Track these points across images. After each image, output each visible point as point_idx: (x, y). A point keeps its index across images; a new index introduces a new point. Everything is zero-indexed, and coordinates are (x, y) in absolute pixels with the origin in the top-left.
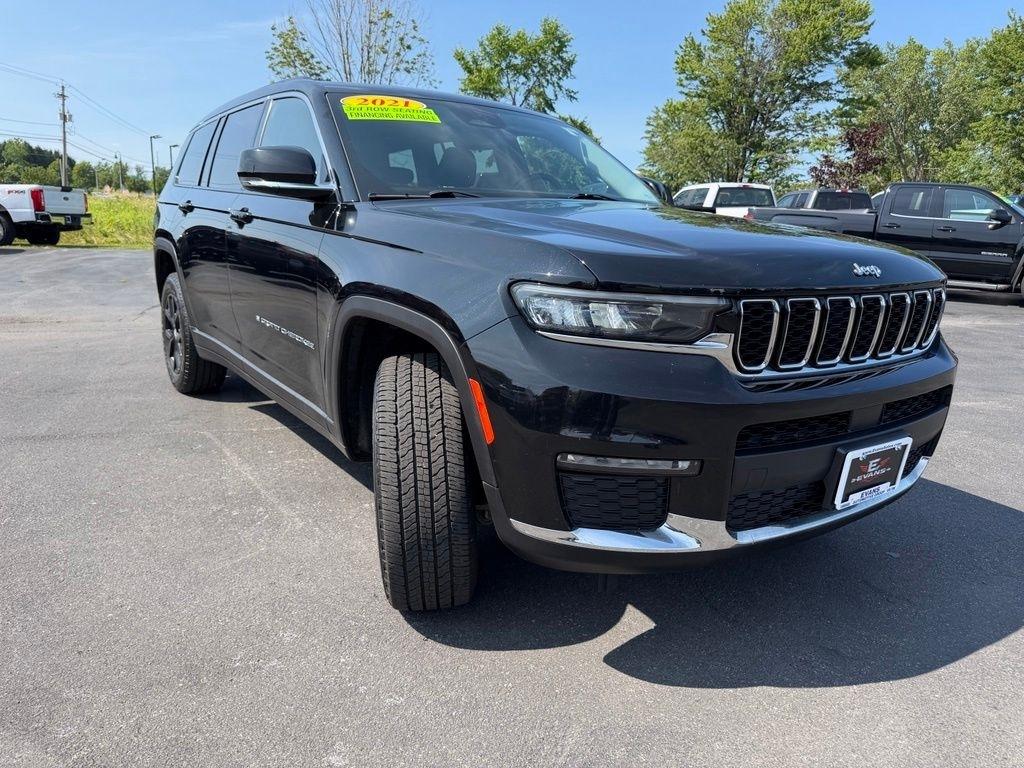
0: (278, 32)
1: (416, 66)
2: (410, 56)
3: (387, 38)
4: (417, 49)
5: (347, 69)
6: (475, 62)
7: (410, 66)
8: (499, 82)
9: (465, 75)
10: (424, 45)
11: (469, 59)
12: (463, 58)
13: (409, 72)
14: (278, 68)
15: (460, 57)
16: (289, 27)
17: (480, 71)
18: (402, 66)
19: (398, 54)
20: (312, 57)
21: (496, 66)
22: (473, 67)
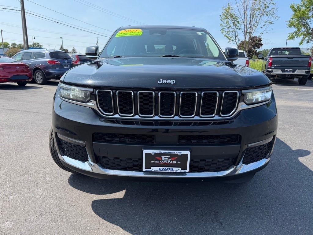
0: (224, 9)
1: (270, 13)
2: (268, 10)
3: (261, 5)
4: (271, 6)
5: (245, 17)
6: (299, 8)
7: (267, 13)
8: (308, 14)
9: (294, 13)
10: (274, 5)
11: (296, 7)
12: (294, 7)
13: (267, 15)
14: (223, 20)
15: (292, 7)
16: (228, 7)
17: (300, 11)
18: (265, 14)
19: (264, 10)
20: (234, 15)
21: (307, 8)
22: (297, 10)
